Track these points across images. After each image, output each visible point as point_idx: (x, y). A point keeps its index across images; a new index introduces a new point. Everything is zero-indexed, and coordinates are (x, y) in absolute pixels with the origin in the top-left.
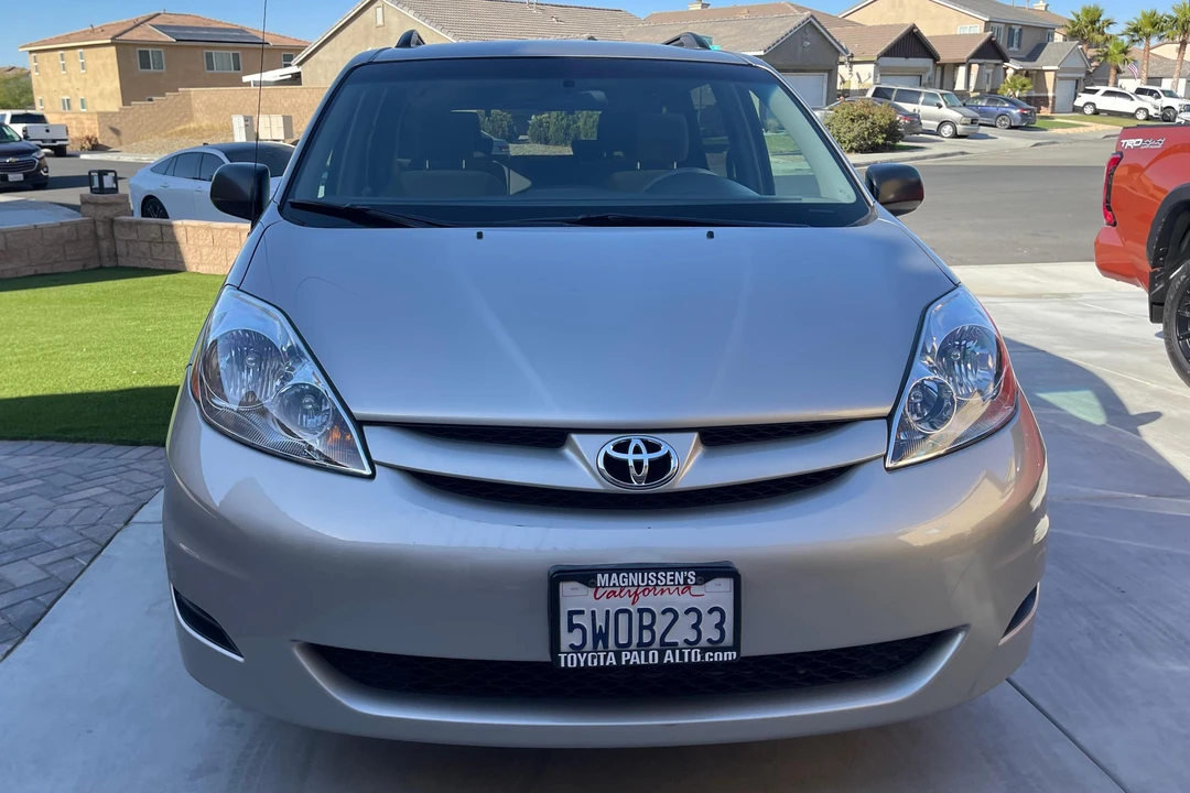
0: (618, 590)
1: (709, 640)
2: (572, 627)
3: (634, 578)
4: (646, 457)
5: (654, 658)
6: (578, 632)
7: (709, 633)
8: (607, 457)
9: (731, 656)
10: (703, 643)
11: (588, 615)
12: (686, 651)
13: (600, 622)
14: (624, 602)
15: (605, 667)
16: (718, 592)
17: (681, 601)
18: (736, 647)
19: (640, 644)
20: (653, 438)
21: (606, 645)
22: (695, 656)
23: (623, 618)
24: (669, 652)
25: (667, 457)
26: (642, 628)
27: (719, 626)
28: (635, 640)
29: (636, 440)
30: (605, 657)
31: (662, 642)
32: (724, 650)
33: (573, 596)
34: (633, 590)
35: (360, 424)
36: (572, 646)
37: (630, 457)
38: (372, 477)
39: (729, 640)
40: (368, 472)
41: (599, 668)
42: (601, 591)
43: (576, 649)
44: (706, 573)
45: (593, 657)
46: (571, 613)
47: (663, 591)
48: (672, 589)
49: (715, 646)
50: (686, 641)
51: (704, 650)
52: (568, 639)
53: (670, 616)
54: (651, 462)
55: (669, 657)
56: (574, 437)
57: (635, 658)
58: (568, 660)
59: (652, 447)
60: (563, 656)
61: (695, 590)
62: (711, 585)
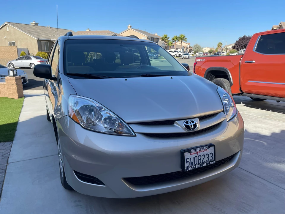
0: (194, 152)
1: (210, 160)
2: (187, 162)
3: (197, 149)
4: (192, 124)
5: (202, 166)
6: (188, 163)
7: (210, 158)
8: (185, 125)
9: (214, 162)
10: (209, 161)
11: (190, 159)
12: (207, 163)
13: (192, 160)
14: (196, 155)
15: (193, 169)
16: (211, 150)
17: (205, 153)
18: (215, 160)
19: (199, 163)
20: (192, 120)
21: (193, 165)
22: (208, 164)
23: (196, 158)
24: (204, 164)
25: (196, 123)
26: (199, 160)
27: (212, 157)
28: (198, 163)
29: (189, 121)
30: (193, 167)
31: (202, 162)
32: (213, 161)
33: (187, 155)
34: (197, 152)
35: (128, 124)
36: (187, 166)
37: (189, 124)
38: (135, 136)
39: (213, 159)
40: (134, 135)
41: (192, 170)
42: (191, 153)
43: (188, 167)
44: (209, 146)
45: (191, 168)
46: (187, 159)
47: (202, 151)
48: (204, 150)
49: (211, 161)
50: (206, 161)
51: (210, 162)
52: (186, 165)
53: (204, 156)
54: (194, 125)
55: (204, 165)
56: (176, 121)
57: (198, 166)
58: (187, 169)
59: (193, 122)
60: (186, 169)
61: (207, 150)
62: (210, 148)
